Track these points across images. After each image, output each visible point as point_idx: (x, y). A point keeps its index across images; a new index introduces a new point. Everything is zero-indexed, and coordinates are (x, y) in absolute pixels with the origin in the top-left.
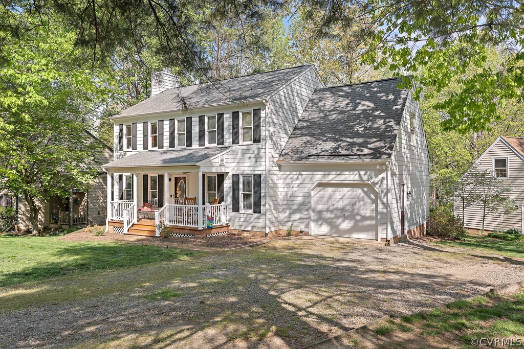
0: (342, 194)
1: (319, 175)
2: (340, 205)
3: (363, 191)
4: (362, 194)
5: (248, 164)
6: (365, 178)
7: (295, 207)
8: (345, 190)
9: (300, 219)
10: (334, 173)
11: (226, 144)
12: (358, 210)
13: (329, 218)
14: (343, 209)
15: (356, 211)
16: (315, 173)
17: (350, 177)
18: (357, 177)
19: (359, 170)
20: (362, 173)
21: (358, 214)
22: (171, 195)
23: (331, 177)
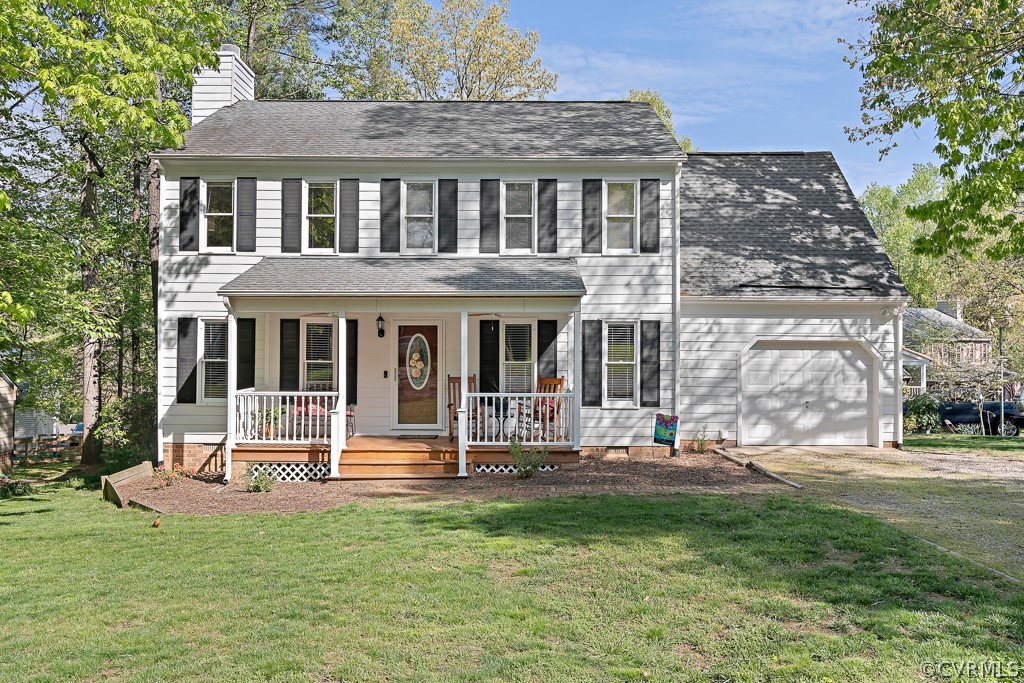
0: (801, 361)
1: (755, 325)
2: (796, 382)
3: (844, 357)
4: (841, 361)
5: (621, 299)
6: (852, 331)
7: (702, 391)
8: (809, 354)
9: (714, 414)
10: (791, 321)
11: (563, 252)
12: (832, 390)
13: (774, 410)
14: (801, 392)
15: (828, 394)
16: (749, 320)
17: (825, 329)
18: (837, 329)
19: (841, 317)
20: (847, 321)
21: (832, 399)
22: (386, 373)
23: (782, 329)
